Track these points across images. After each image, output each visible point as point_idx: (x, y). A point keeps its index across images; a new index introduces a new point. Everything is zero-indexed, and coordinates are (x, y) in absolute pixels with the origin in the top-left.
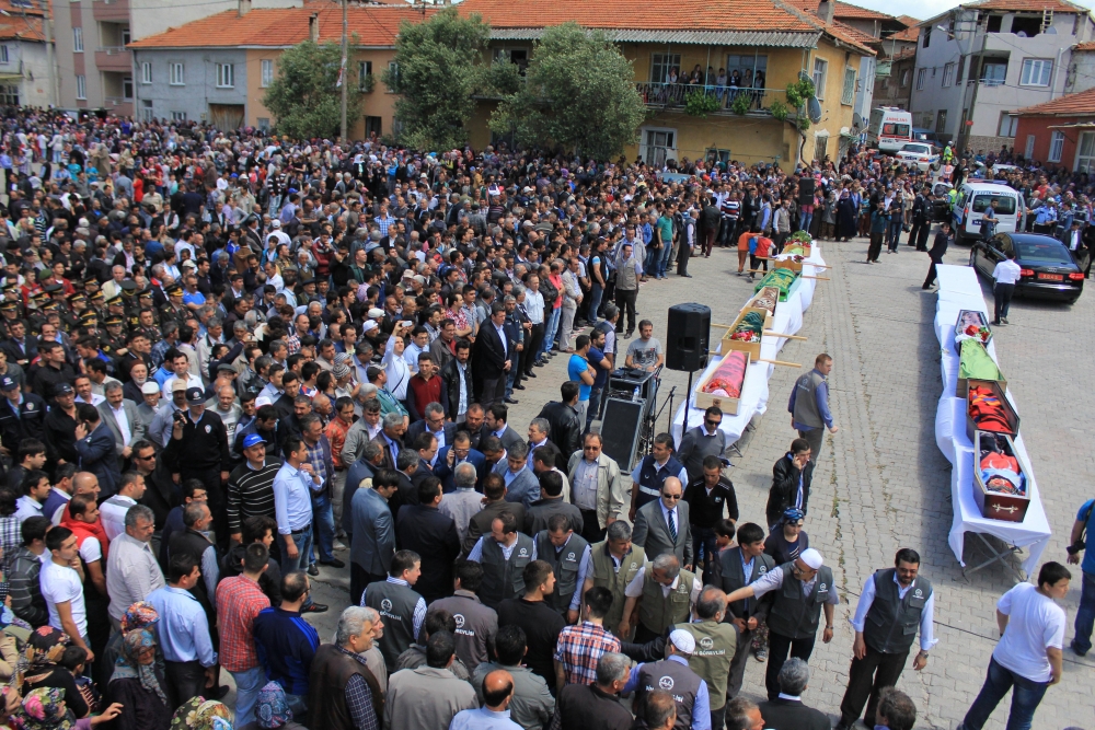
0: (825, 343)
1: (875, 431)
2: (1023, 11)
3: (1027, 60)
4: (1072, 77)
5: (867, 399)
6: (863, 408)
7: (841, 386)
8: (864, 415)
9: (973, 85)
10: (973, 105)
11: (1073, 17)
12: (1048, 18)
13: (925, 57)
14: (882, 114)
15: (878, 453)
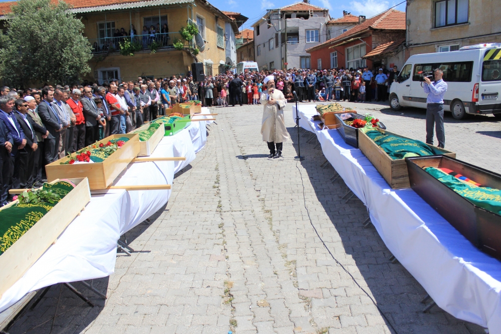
0: (217, 169)
1: (290, 259)
2: (300, 11)
3: (307, 31)
4: (328, 36)
5: (268, 215)
6: (265, 227)
7: (236, 206)
8: (269, 237)
9: (284, 45)
10: (286, 56)
11: (323, 13)
12: (311, 13)
13: (259, 40)
14: (242, 64)
15: (307, 302)
